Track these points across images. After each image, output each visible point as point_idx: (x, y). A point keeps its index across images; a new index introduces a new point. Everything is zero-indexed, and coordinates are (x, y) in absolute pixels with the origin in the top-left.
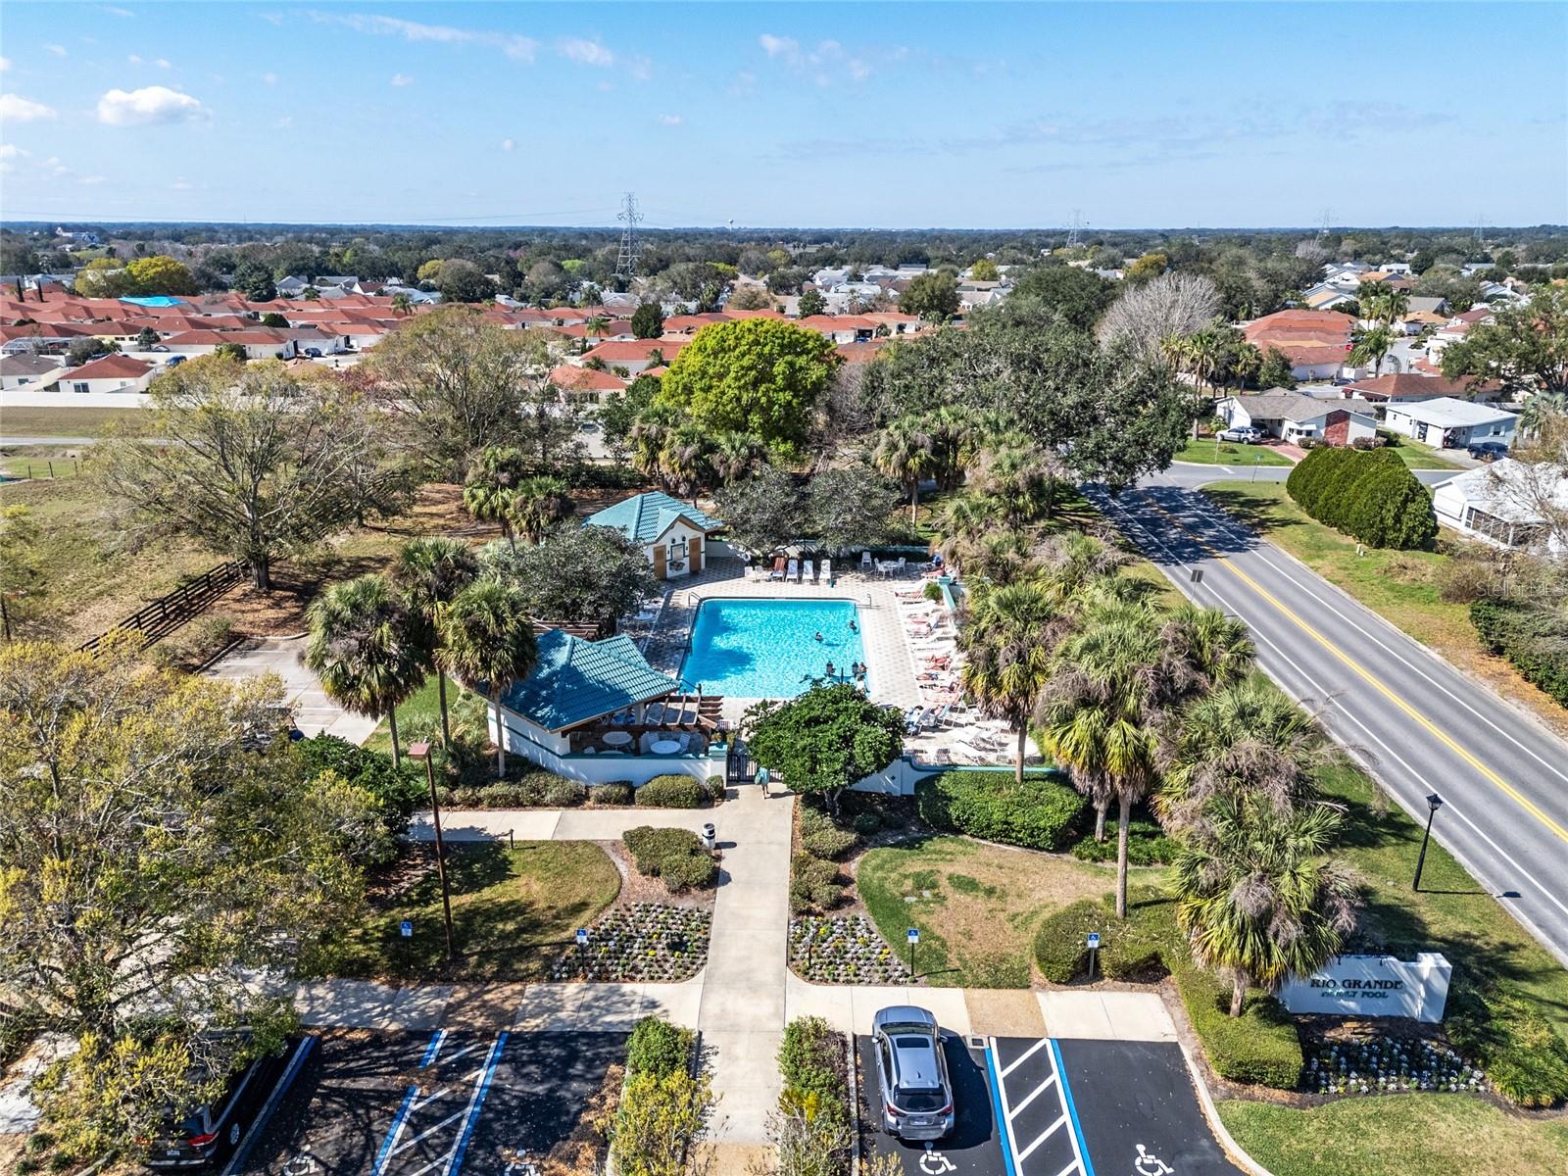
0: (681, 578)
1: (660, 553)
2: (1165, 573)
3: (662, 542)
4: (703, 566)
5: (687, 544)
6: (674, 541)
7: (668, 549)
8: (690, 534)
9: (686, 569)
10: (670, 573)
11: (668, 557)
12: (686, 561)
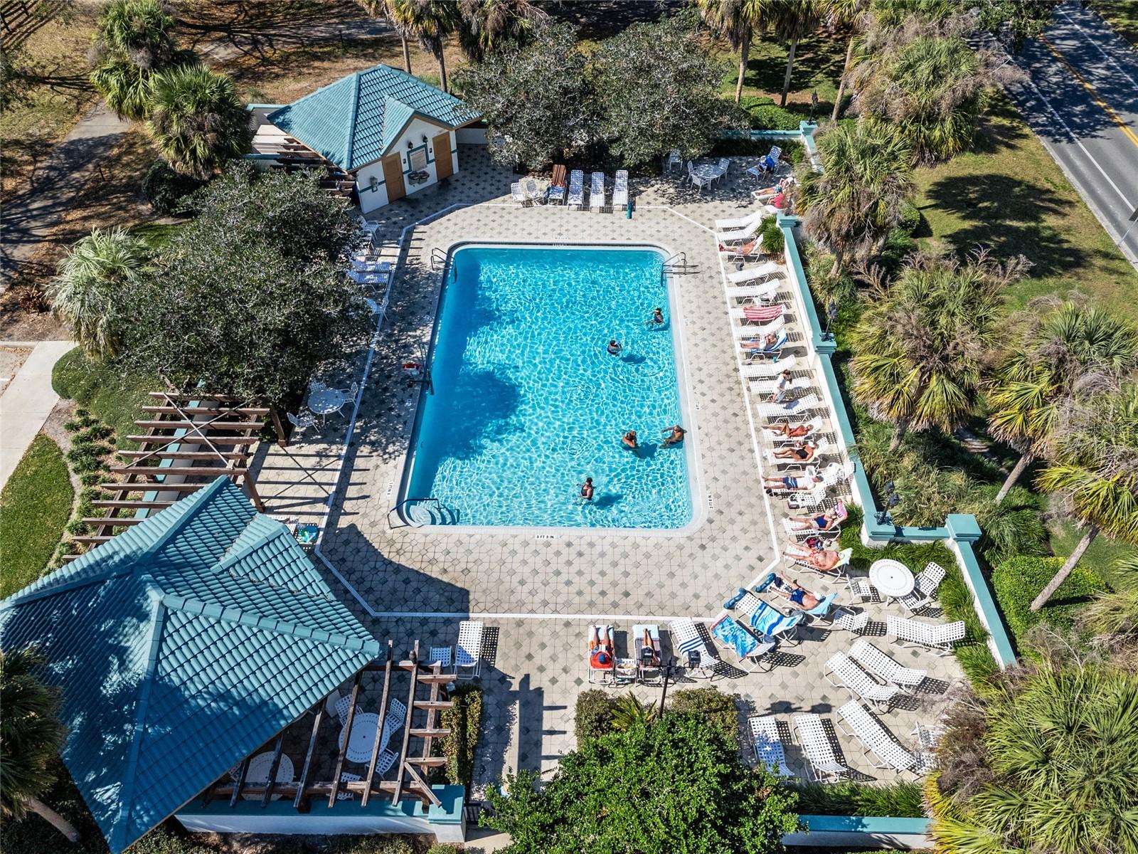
0: (424, 194)
1: (391, 163)
2: (1053, 153)
3: (395, 150)
4: (456, 169)
5: (430, 145)
6: (410, 145)
7: (404, 156)
8: (433, 131)
9: (433, 179)
10: (410, 189)
11: (405, 167)
12: (431, 169)
